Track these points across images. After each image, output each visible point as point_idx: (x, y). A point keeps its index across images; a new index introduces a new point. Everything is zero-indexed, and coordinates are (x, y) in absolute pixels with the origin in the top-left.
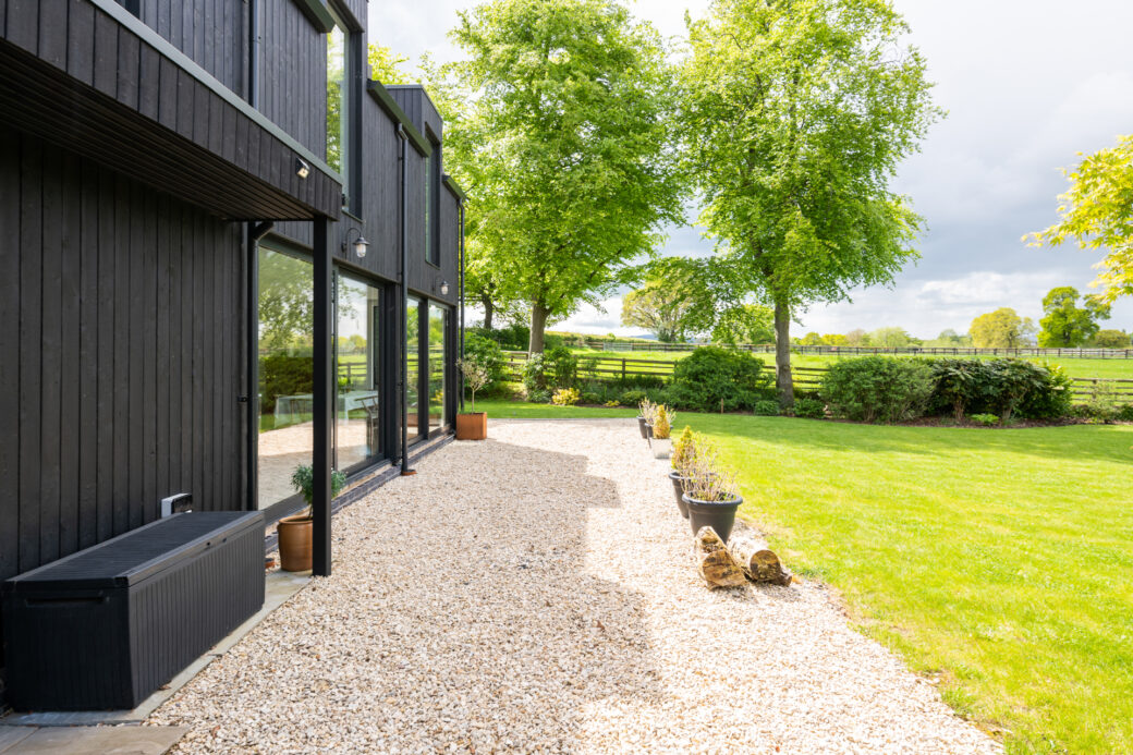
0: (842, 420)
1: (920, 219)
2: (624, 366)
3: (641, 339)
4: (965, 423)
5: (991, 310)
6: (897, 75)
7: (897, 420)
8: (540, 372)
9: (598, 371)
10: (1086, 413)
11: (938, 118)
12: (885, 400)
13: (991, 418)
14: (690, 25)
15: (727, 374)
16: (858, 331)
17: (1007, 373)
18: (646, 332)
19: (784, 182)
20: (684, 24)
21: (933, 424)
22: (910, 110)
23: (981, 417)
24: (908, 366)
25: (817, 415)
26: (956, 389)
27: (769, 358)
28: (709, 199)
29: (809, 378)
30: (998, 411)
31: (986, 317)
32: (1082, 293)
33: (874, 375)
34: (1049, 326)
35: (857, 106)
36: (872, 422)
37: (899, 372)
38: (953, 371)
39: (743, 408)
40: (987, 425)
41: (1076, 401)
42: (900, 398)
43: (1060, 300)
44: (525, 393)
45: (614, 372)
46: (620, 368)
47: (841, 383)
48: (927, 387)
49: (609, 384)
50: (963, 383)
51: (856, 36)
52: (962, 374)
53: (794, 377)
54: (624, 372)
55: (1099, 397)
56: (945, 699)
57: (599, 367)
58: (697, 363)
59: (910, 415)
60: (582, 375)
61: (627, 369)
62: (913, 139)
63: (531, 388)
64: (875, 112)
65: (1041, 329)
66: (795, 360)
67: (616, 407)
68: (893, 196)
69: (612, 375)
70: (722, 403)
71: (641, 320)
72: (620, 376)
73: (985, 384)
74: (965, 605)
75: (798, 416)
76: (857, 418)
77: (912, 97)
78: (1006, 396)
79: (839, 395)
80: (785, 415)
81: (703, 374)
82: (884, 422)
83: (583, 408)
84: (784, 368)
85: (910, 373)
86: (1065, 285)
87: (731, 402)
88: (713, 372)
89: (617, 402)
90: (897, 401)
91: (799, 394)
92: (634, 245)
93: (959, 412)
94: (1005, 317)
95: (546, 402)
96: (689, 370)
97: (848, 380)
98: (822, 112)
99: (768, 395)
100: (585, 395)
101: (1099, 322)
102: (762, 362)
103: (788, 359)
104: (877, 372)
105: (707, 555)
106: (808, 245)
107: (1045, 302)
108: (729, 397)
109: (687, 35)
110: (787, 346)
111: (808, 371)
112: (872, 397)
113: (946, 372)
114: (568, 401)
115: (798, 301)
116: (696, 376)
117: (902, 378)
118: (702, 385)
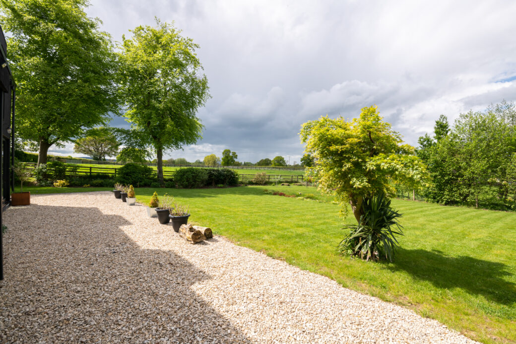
0: (181, 188)
1: (203, 126)
2: (91, 170)
3: (85, 159)
4: (215, 187)
5: (209, 155)
6: (200, 82)
7: (198, 187)
8: (45, 172)
9: (79, 172)
10: (242, 183)
11: (210, 98)
12: (195, 181)
13: (222, 185)
14: (125, 40)
15: (140, 173)
16: (172, 159)
17: (226, 173)
18: (86, 156)
19: (164, 107)
20: (122, 39)
21: (207, 188)
22: (202, 93)
23: (220, 185)
24: (201, 171)
25: (173, 187)
26: (213, 177)
27: (155, 168)
28: (131, 107)
29: (170, 175)
30: (223, 183)
31: (208, 156)
32: (232, 151)
33: (192, 173)
34: (224, 160)
35: (187, 88)
36: (191, 188)
37: (199, 172)
38: (212, 172)
39: (146, 185)
40: (221, 187)
41: (240, 180)
42: (199, 180)
43: (226, 153)
44: (36, 182)
45: (86, 172)
46: (89, 171)
47: (181, 176)
48: (206, 177)
49: (84, 177)
50: (215, 176)
51: (187, 65)
52: (215, 173)
53: (164, 174)
54: (91, 172)
55: (244, 179)
56: (268, 256)
57: (78, 170)
58: (127, 169)
59: (202, 185)
60: (67, 174)
61: (92, 171)
62: (202, 102)
63: (39, 180)
64: (192, 91)
65: (222, 161)
66: (164, 169)
67: (88, 187)
68: (196, 118)
69: (85, 174)
70: (138, 184)
71: (85, 151)
72: (89, 174)
73: (220, 176)
74: (255, 233)
75: (167, 187)
76: (186, 187)
77: (204, 89)
78: (225, 179)
79: (180, 180)
80: (162, 187)
81: (130, 173)
82: (194, 188)
83: (72, 188)
84: (160, 171)
85: (202, 173)
86: (228, 149)
87: (142, 184)
88: (134, 172)
89: (89, 185)
90: (198, 182)
91: (165, 180)
92: (96, 120)
93: (213, 184)
94: (213, 157)
95: (50, 186)
96: (124, 172)
97: (184, 175)
98: (176, 86)
99: (155, 180)
100: (72, 182)
101: (235, 159)
102: (152, 169)
103: (162, 168)
104: (193, 172)
105: (192, 233)
106: (173, 130)
107: (223, 153)
108: (141, 182)
109: (123, 43)
110: (161, 164)
111: (169, 172)
112: (191, 180)
113: (211, 172)
114: (63, 185)
115: (164, 148)
116: (127, 174)
117: (200, 174)
118: (130, 177)
